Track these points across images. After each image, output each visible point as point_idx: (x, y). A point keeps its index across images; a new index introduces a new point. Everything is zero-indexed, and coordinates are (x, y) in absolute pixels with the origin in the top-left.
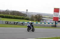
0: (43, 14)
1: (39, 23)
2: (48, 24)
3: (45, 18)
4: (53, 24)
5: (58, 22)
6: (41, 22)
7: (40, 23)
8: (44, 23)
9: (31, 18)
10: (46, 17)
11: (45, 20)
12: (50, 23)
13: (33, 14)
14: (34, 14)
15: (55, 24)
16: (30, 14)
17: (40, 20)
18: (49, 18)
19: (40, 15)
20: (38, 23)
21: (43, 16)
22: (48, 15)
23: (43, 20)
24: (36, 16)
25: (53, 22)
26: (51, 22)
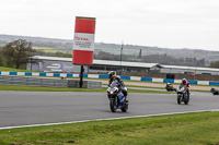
0: (34, 41)
1: (21, 74)
2: (55, 76)
3: (42, 54)
4: (71, 76)
5: (91, 71)
6: (28, 68)
7: (23, 74)
8: (38, 74)
10: (47, 50)
11: (41, 60)
12: (61, 75)
14: (2, 39)
15: (81, 78)
17: (26, 62)
18: (58, 55)
19: (24, 43)
20: (19, 74)
21: (34, 48)
22: (51, 43)
23: (36, 62)
26: (65, 68)
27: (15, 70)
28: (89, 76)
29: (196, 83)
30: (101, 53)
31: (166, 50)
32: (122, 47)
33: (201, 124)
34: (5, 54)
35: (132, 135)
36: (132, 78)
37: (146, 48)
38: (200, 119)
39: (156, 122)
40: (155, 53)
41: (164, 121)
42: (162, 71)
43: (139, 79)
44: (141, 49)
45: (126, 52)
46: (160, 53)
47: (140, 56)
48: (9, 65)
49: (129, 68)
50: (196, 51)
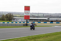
0: (14, 13)
3: (16, 17)
4: (24, 23)
5: (30, 21)
6: (12, 21)
8: (15, 22)
9: (2, 18)
11: (16, 19)
12: (22, 22)
13: (3, 13)
14: (5, 13)
15: (27, 23)
16: (1, 14)
17: (11, 19)
18: (20, 17)
19: (11, 14)
20: (10, 23)
21: (14, 15)
22: (18, 14)
23: (14, 19)
24: (7, 15)
25: (24, 20)
26: (22, 20)
27: (9, 22)
28: (29, 22)
29: (59, 23)
30: (33, 16)
31: (51, 14)
32: (38, 14)
33: (59, 35)
34: (6, 17)
35: (39, 40)
36: (41, 22)
37: (45, 14)
38: (59, 34)
39: (46, 36)
40: (47, 15)
41: (48, 35)
42: (50, 20)
43: (43, 22)
44: (44, 14)
45: (39, 15)
46: (49, 15)
47: (43, 16)
48: (7, 20)
49: (40, 20)
50: (59, 14)
